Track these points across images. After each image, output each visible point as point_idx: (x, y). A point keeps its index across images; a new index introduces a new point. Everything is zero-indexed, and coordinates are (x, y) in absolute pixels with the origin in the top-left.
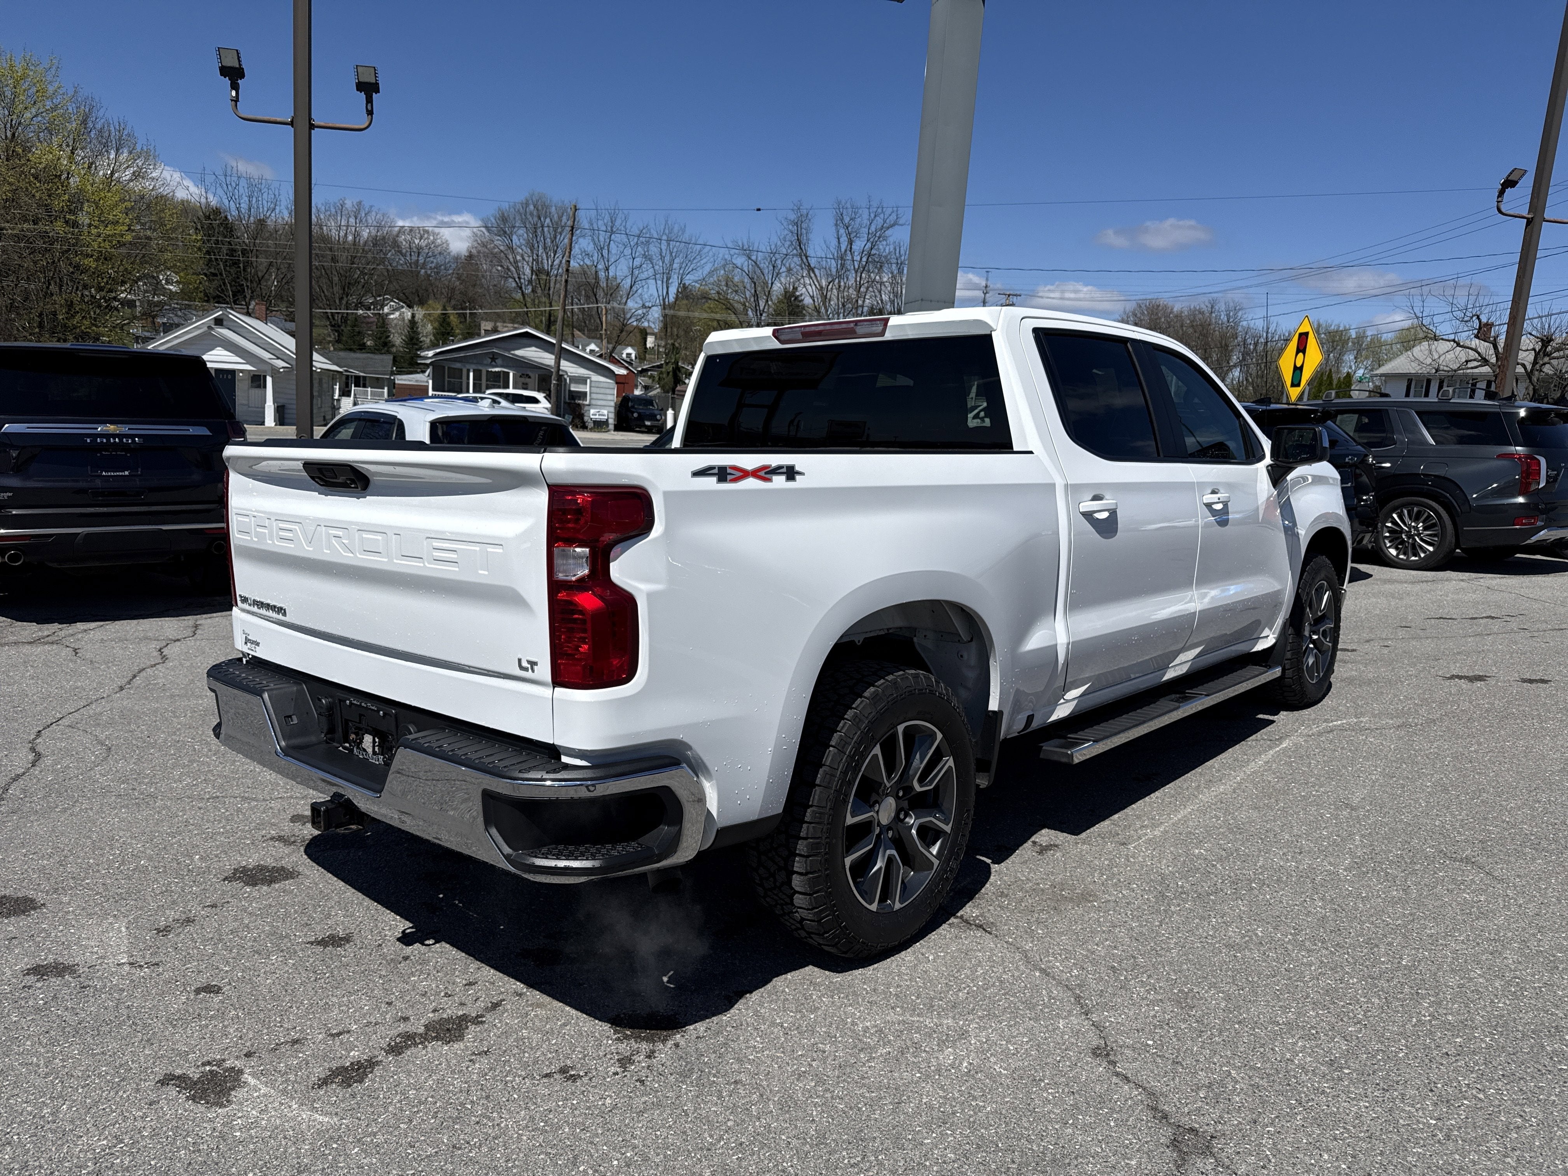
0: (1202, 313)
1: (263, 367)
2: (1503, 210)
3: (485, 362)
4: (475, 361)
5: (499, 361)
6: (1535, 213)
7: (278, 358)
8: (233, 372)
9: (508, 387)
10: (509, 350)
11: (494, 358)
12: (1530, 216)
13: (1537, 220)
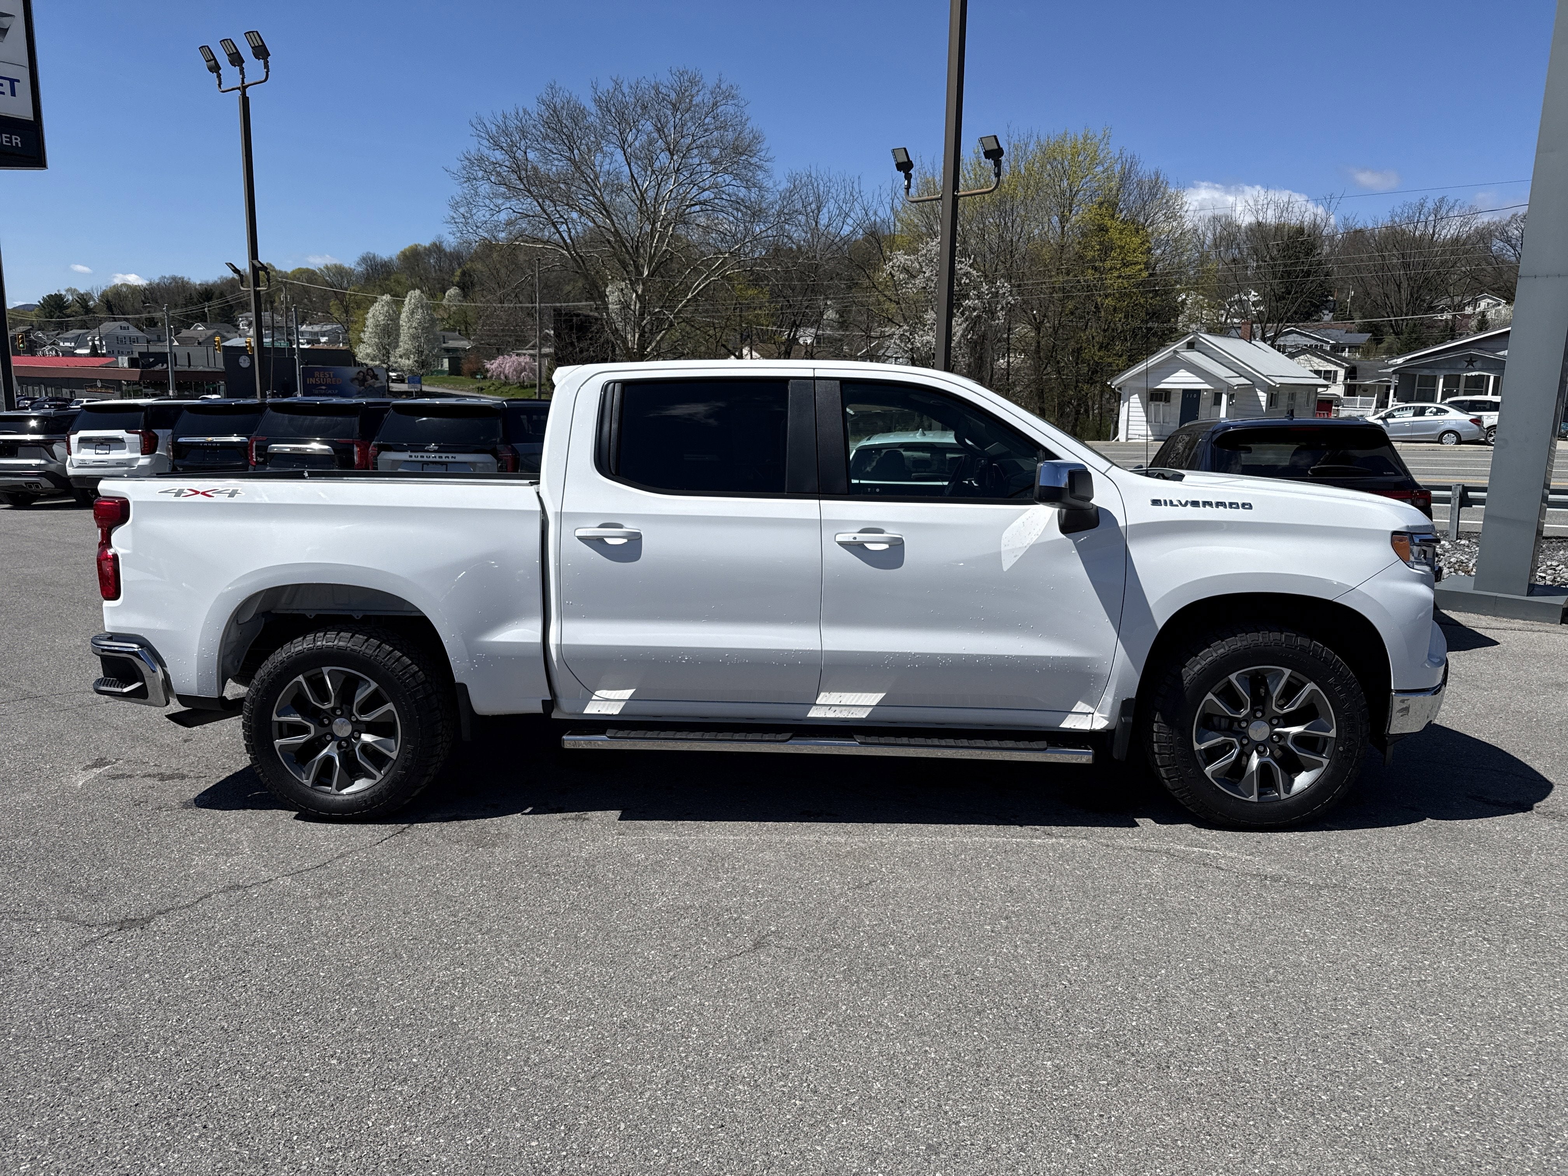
1: (1220, 386)
3: (1460, 366)
4: (1447, 366)
5: (1478, 364)
7: (1241, 376)
8: (1198, 391)
9: (1486, 394)
10: (1494, 351)
11: (1471, 361)
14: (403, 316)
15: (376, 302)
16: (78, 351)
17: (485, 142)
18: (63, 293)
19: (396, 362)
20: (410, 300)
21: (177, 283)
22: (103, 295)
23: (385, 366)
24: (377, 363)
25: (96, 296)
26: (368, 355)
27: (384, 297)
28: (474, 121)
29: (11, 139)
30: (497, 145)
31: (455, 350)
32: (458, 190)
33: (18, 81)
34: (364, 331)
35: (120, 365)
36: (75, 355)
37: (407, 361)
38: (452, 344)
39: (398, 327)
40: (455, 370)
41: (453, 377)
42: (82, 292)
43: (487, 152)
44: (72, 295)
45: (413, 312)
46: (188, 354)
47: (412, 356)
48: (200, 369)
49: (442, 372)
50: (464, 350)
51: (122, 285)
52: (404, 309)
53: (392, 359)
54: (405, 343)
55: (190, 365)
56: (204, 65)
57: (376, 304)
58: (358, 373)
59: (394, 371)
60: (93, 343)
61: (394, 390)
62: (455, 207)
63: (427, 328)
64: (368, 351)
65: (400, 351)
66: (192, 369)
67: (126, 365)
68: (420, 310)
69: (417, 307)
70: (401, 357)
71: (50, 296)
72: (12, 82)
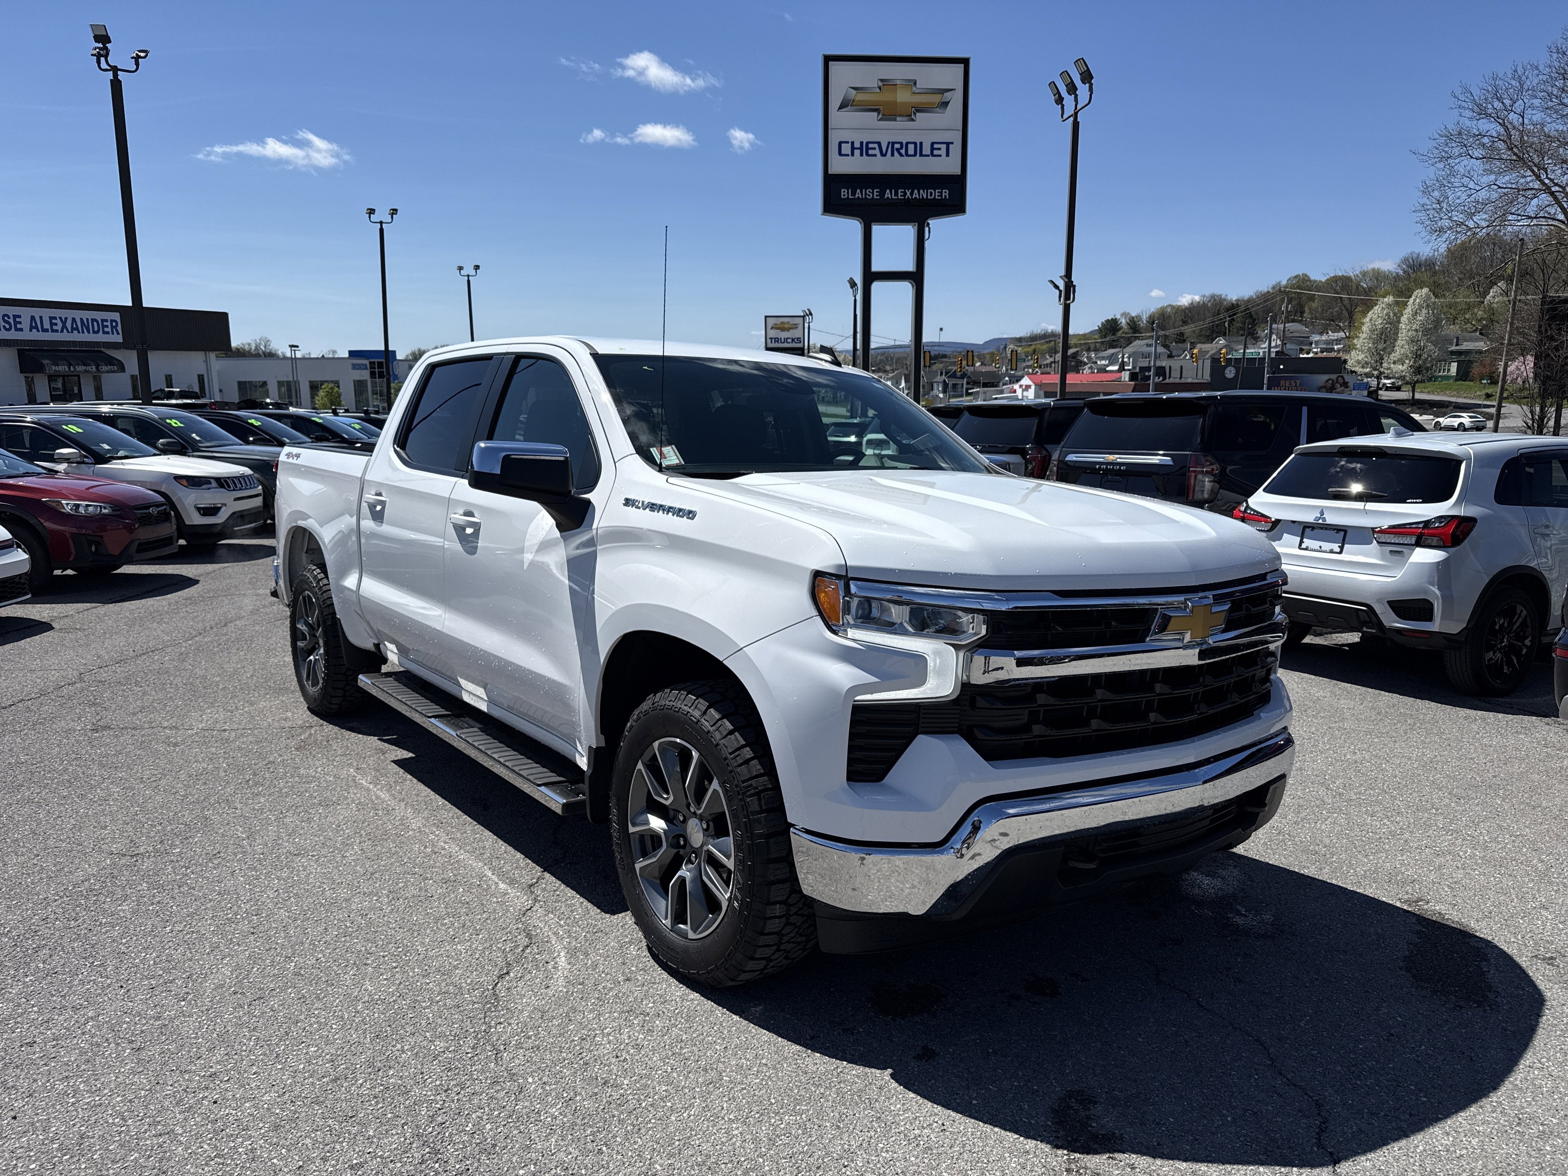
14: (1404, 319)
15: (1376, 304)
16: (1109, 368)
17: (1468, 113)
18: (1118, 317)
19: (1389, 368)
20: (1415, 300)
21: (1215, 300)
22: (1150, 317)
23: (1376, 373)
24: (1368, 370)
25: (1145, 318)
26: (1359, 362)
27: (1386, 299)
28: (1458, 91)
29: (941, 193)
30: (1482, 113)
31: (1468, 352)
32: (1431, 172)
33: (952, 143)
34: (1358, 337)
35: (1123, 379)
36: (1107, 372)
37: (1400, 367)
38: (1466, 346)
39: (1397, 331)
40: (1464, 375)
41: (1460, 382)
42: (1133, 315)
43: (1468, 123)
44: (1125, 318)
45: (1416, 313)
46: (1181, 367)
47: (1407, 361)
48: (1190, 380)
49: (1447, 378)
50: (1480, 352)
51: (1167, 306)
52: (1406, 311)
53: (1385, 365)
54: (1402, 347)
55: (1181, 378)
56: (1053, 98)
57: (1376, 308)
58: (1327, 381)
59: (1387, 378)
60: (1123, 360)
61: (1384, 398)
62: (1426, 191)
63: (1431, 330)
64: (1360, 358)
65: (1395, 356)
66: (1183, 381)
67: (1127, 379)
68: (1424, 311)
69: (1421, 307)
70: (1394, 363)
71: (1108, 321)
72: (948, 144)
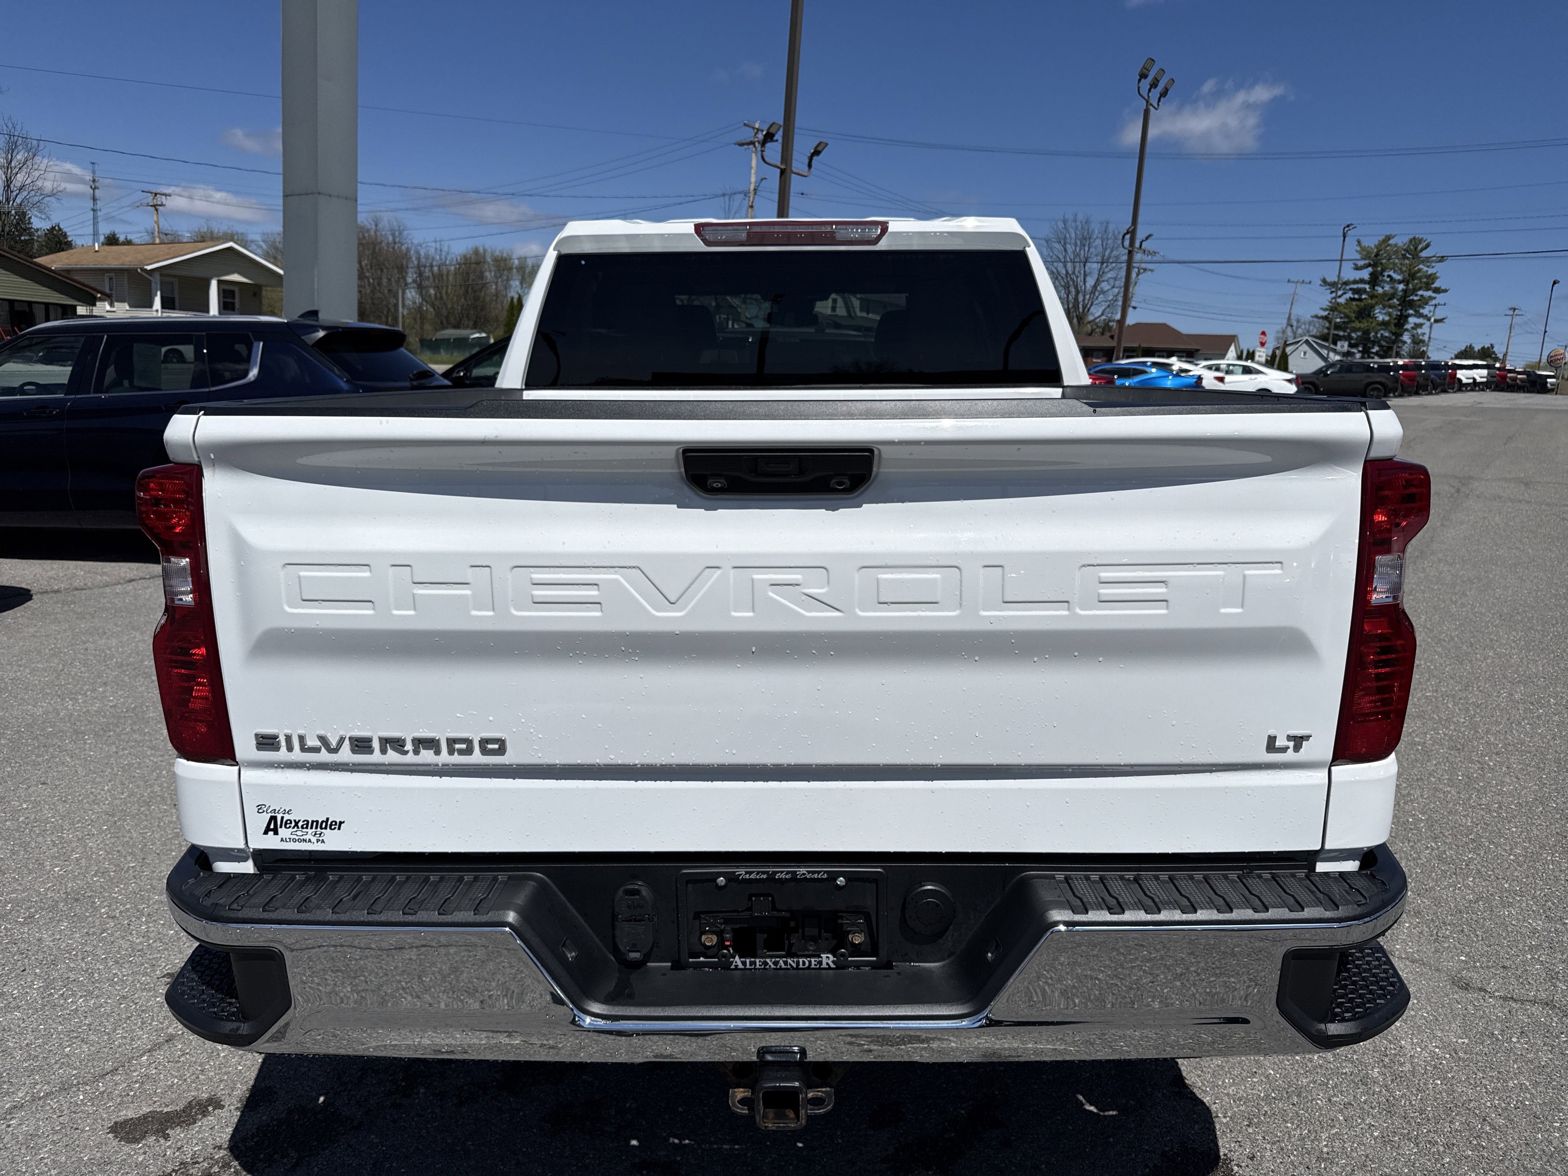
0: (368, 231)
2: (766, 159)
6: (786, 165)
12: (783, 167)
13: (788, 171)
